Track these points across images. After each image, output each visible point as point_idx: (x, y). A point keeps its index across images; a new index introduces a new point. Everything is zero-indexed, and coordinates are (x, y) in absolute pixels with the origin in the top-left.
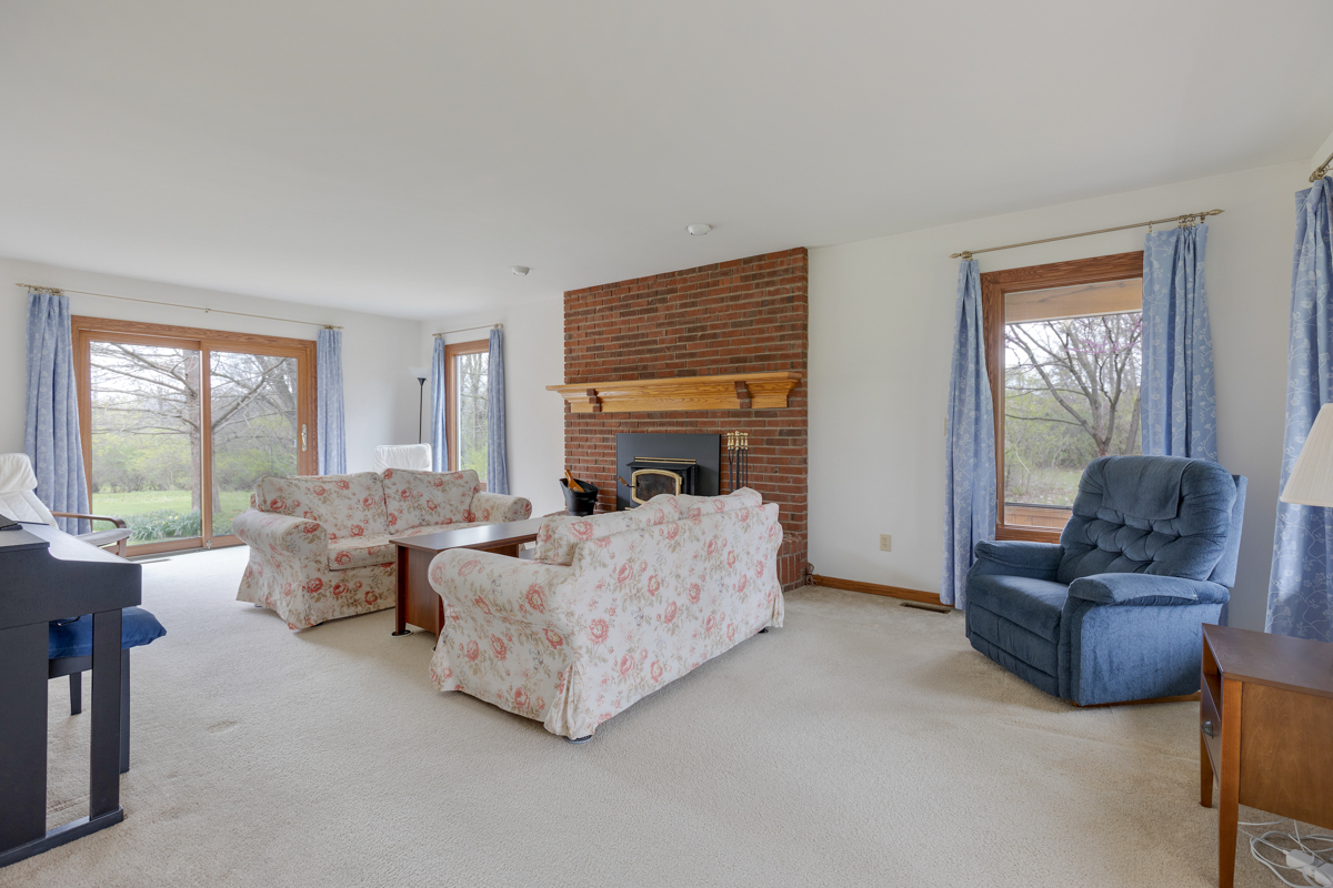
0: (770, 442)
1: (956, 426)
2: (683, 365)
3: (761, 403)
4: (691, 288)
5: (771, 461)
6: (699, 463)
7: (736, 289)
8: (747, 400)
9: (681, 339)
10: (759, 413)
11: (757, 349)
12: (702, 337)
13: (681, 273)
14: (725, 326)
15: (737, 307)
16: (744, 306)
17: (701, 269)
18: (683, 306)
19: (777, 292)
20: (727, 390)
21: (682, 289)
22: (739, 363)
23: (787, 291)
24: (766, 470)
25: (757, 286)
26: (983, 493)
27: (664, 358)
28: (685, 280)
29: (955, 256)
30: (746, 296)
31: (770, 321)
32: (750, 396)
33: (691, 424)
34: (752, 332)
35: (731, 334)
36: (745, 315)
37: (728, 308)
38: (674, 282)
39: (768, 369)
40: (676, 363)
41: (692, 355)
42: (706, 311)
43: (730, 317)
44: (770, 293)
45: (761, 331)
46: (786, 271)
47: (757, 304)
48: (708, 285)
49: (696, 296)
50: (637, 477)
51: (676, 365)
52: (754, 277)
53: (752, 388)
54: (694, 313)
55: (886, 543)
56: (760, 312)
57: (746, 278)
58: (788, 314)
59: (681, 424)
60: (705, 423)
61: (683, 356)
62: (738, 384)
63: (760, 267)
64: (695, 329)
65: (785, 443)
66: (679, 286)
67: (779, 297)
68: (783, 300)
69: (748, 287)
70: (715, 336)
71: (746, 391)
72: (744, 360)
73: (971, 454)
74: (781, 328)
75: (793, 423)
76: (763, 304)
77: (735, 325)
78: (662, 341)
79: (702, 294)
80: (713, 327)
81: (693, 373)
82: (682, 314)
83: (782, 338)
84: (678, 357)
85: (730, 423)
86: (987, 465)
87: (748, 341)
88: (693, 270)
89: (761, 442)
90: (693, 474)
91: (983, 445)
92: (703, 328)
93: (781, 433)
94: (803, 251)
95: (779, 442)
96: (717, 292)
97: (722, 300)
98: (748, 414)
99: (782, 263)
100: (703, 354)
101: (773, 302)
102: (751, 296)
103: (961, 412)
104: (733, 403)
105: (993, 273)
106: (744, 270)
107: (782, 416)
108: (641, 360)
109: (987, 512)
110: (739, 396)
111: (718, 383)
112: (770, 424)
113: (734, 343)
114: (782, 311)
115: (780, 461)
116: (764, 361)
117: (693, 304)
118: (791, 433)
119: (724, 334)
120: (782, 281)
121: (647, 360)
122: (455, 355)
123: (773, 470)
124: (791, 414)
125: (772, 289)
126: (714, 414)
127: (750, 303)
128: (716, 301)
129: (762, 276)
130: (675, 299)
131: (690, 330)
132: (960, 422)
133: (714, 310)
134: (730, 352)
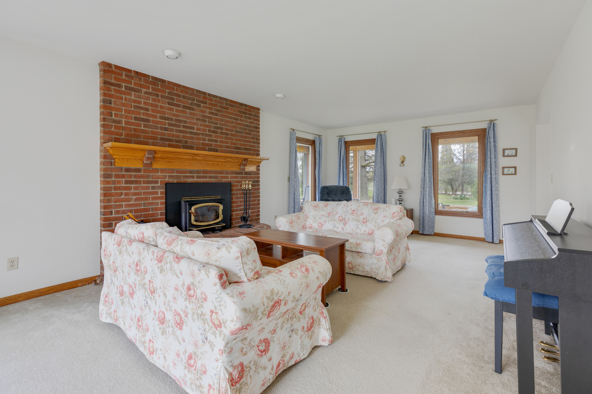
2: (211, 145)
3: (248, 169)
4: (215, 105)
7: (237, 115)
8: (243, 167)
9: (209, 131)
10: (246, 173)
11: (245, 145)
12: (221, 133)
13: (210, 95)
14: (232, 130)
15: (237, 123)
16: (240, 124)
17: (220, 98)
19: (252, 123)
20: (233, 161)
21: (209, 104)
25: (245, 117)
27: (199, 139)
28: (212, 100)
30: (241, 120)
31: (250, 134)
33: (216, 177)
34: (243, 137)
35: (235, 135)
36: (240, 128)
37: (233, 123)
38: (205, 98)
40: (207, 144)
41: (216, 141)
42: (223, 120)
43: (234, 127)
44: (249, 122)
45: (246, 137)
46: (254, 115)
47: (245, 125)
48: (224, 108)
49: (218, 111)
50: (195, 209)
51: (207, 145)
52: (244, 113)
54: (217, 119)
56: (246, 129)
57: (241, 112)
59: (210, 177)
60: (222, 177)
61: (211, 140)
63: (246, 110)
64: (217, 128)
65: (255, 185)
66: (208, 102)
67: (252, 125)
68: (253, 127)
69: (241, 116)
70: (227, 134)
72: (239, 149)
74: (253, 138)
75: (257, 177)
76: (247, 126)
77: (236, 131)
78: (198, 129)
79: (221, 111)
80: (226, 129)
81: (216, 151)
82: (210, 118)
83: (253, 142)
84: (208, 140)
85: (234, 177)
87: (241, 141)
88: (216, 97)
92: (222, 129)
94: (259, 110)
96: (228, 113)
97: (231, 118)
98: (241, 173)
99: (254, 112)
100: (221, 142)
101: (250, 126)
102: (243, 121)
104: (237, 168)
105: (299, 137)
106: (240, 108)
107: (253, 174)
108: (183, 137)
112: (250, 178)
113: (236, 140)
114: (253, 131)
117: (217, 115)
118: (256, 181)
119: (232, 135)
120: (253, 119)
121: (188, 138)
124: (257, 174)
126: (227, 172)
127: (242, 124)
130: (206, 108)
131: (215, 128)
133: (227, 122)
134: (234, 144)
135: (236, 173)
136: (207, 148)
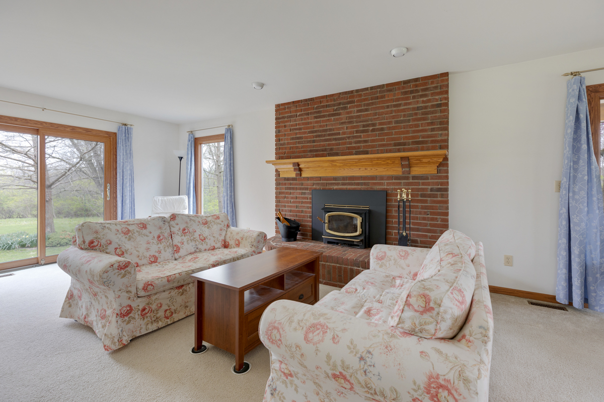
0: (422, 196)
1: (572, 186)
2: (359, 148)
3: (416, 171)
4: (365, 100)
5: (423, 208)
6: (371, 208)
7: (398, 100)
8: (407, 169)
9: (357, 132)
10: (414, 178)
11: (413, 137)
12: (373, 130)
13: (357, 91)
14: (390, 123)
15: (399, 111)
16: (403, 110)
17: (372, 88)
18: (358, 111)
19: (429, 101)
20: (393, 163)
21: (358, 101)
22: (400, 146)
23: (437, 100)
24: (420, 213)
25: (414, 97)
26: (595, 230)
27: (345, 144)
28: (360, 96)
29: (566, 75)
30: (406, 104)
31: (424, 119)
32: (410, 166)
33: (365, 184)
34: (410, 126)
35: (394, 128)
36: (404, 116)
37: (391, 112)
38: (353, 97)
39: (422, 149)
40: (354, 147)
41: (366, 141)
42: (375, 114)
43: (393, 117)
44: (423, 102)
45: (417, 126)
46: (436, 88)
47: (414, 109)
48: (377, 98)
49: (368, 105)
50: (329, 217)
51: (354, 148)
52: (412, 92)
53: (413, 161)
54: (367, 115)
55: (509, 261)
56: (416, 114)
57: (406, 93)
58: (437, 115)
59: (358, 184)
60: (375, 184)
61: (360, 142)
62: (402, 158)
63: (416, 86)
64: (368, 126)
65: (435, 196)
66: (356, 99)
67: (430, 104)
68: (433, 106)
69: (408, 98)
70: (382, 129)
71: (407, 163)
72: (404, 144)
73: (586, 204)
74: (432, 124)
75: (442, 184)
76: (418, 108)
77: (397, 122)
78: (344, 133)
79: (373, 104)
80: (381, 124)
81: (366, 153)
82: (359, 117)
83: (433, 130)
84: (356, 142)
85: (394, 184)
86: (597, 212)
87: (408, 132)
88: (366, 89)
89: (417, 195)
90: (367, 215)
91: (595, 199)
92: (374, 125)
93: (432, 190)
94: (446, 74)
95: (430, 196)
96: (384, 102)
97: (388, 107)
98: (407, 178)
99: (432, 83)
100: (373, 141)
101: (426, 107)
102: (409, 104)
103: (575, 177)
104: (397, 171)
105: (595, 86)
106: (403, 88)
107: (432, 179)
108: (329, 145)
109: (599, 243)
110: (403, 166)
111: (388, 158)
112: (423, 184)
113: (396, 133)
114: (432, 113)
115: (431, 207)
116: (419, 144)
117: (367, 110)
118: (439, 190)
119: (389, 128)
120: (432, 94)
121: (333, 145)
122: (201, 144)
123: (425, 213)
124: (440, 178)
125: (425, 99)
126: (382, 178)
127: (409, 108)
128: (383, 108)
129: (417, 91)
130: (353, 107)
131: (364, 126)
132: (574, 183)
133: (382, 113)
134: (393, 139)
135: (397, 178)
136: (354, 151)
